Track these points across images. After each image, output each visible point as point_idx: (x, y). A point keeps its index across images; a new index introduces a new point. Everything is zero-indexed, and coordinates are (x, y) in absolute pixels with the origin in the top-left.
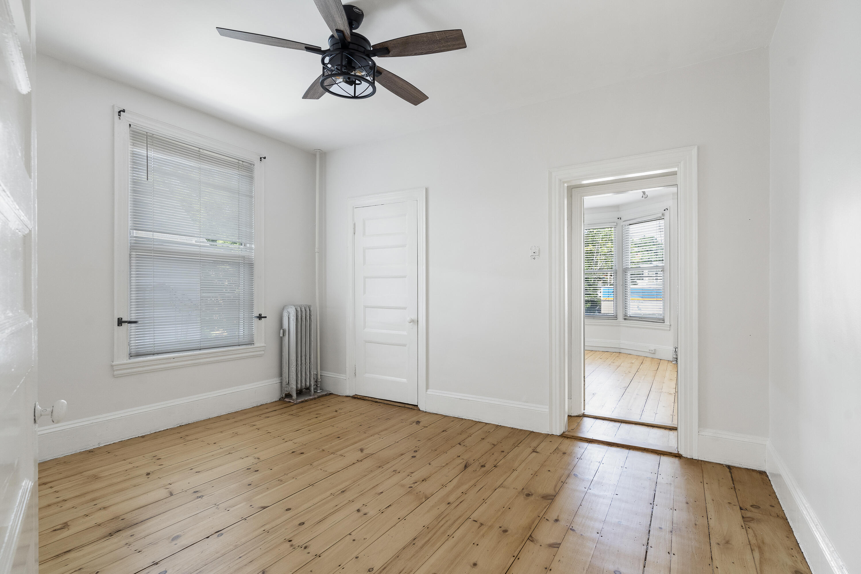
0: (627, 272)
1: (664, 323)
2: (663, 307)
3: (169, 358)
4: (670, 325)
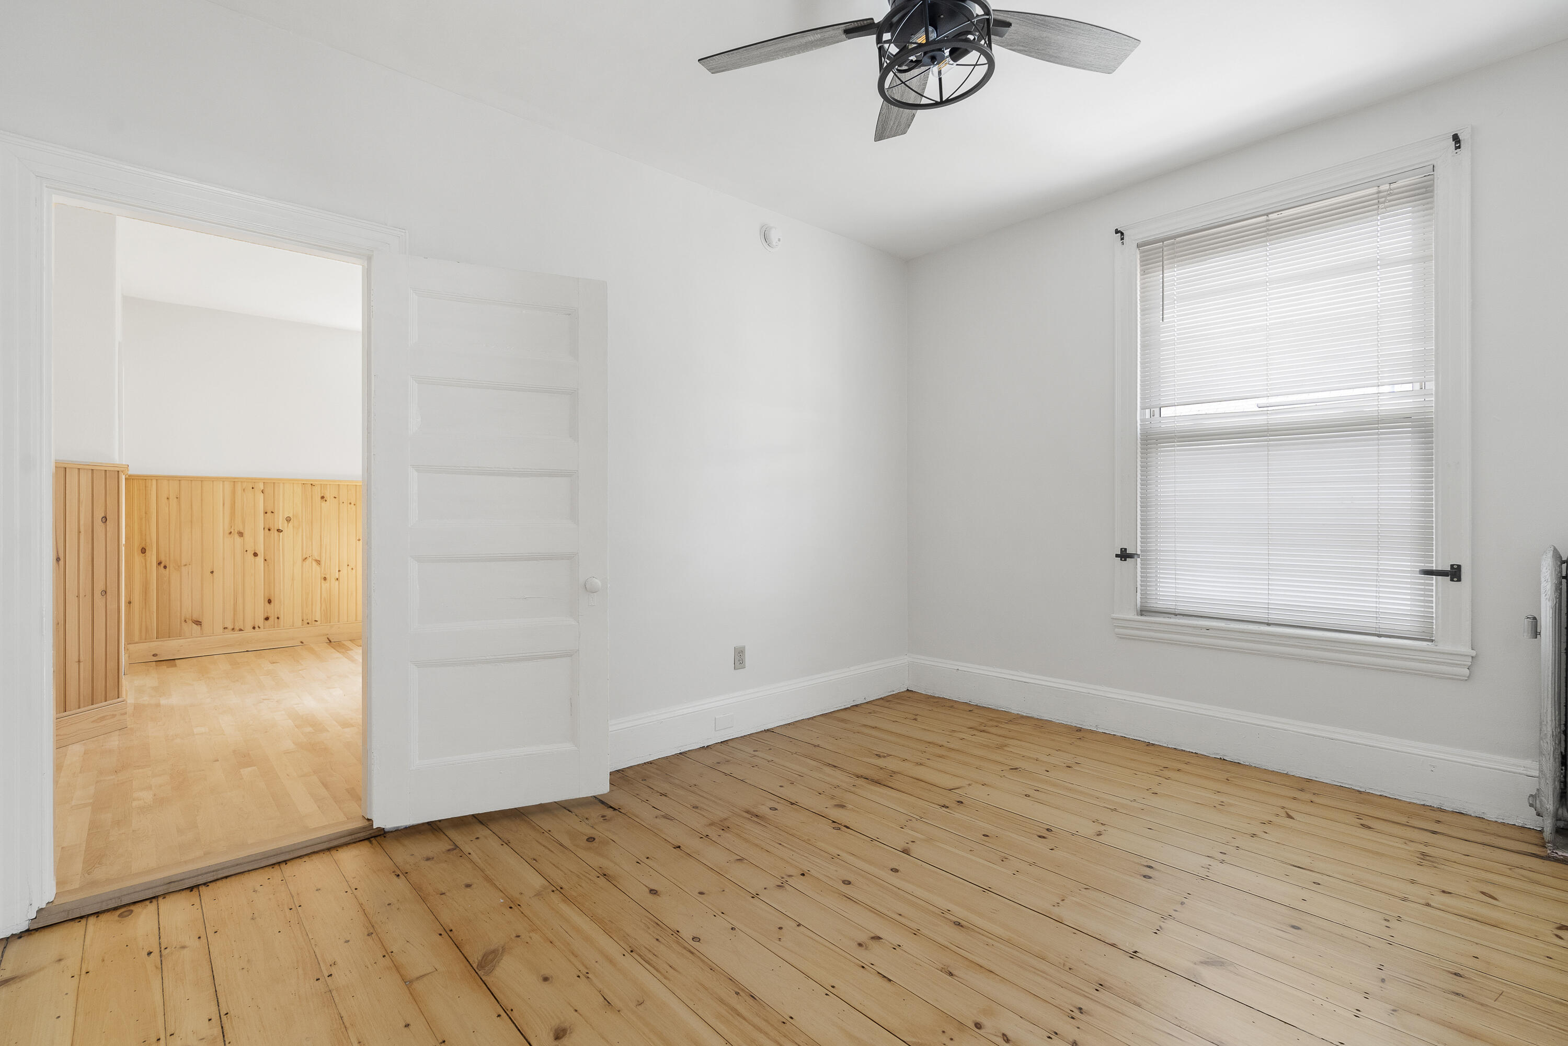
3: (1199, 627)
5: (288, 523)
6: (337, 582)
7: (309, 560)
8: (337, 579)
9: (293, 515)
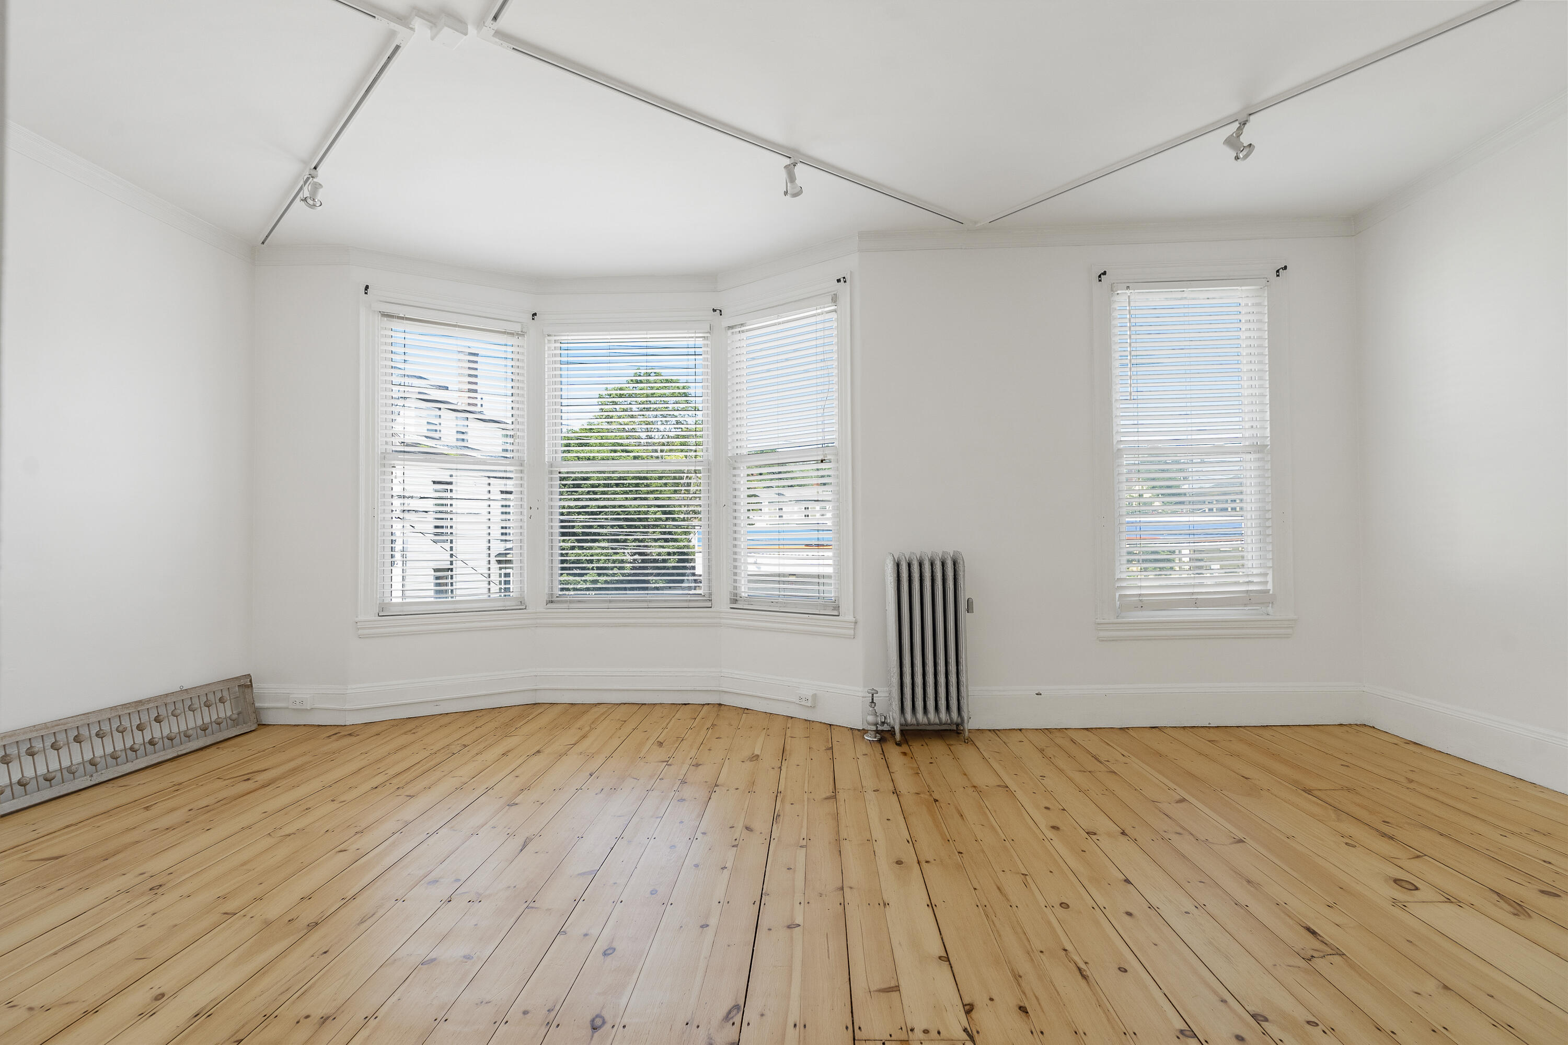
0: (739, 468)
1: (839, 616)
2: (834, 569)
4: (856, 623)
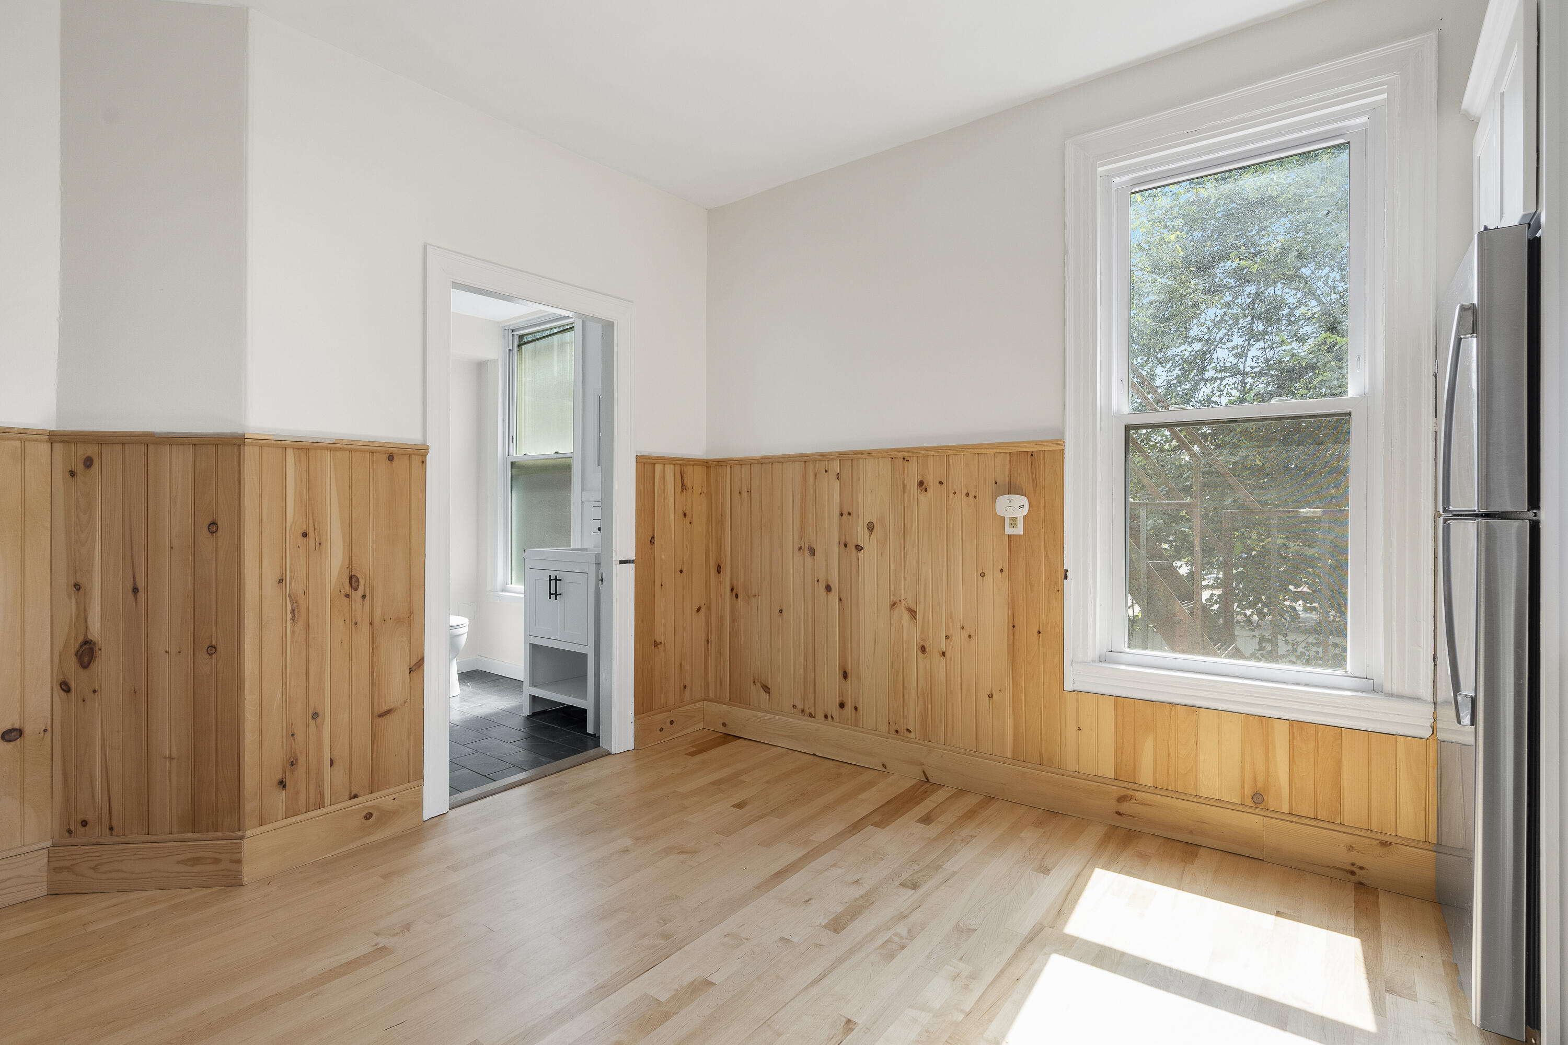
5: (870, 534)
6: (943, 660)
7: (900, 609)
8: (944, 654)
9: (877, 519)
